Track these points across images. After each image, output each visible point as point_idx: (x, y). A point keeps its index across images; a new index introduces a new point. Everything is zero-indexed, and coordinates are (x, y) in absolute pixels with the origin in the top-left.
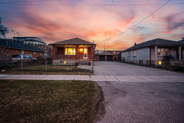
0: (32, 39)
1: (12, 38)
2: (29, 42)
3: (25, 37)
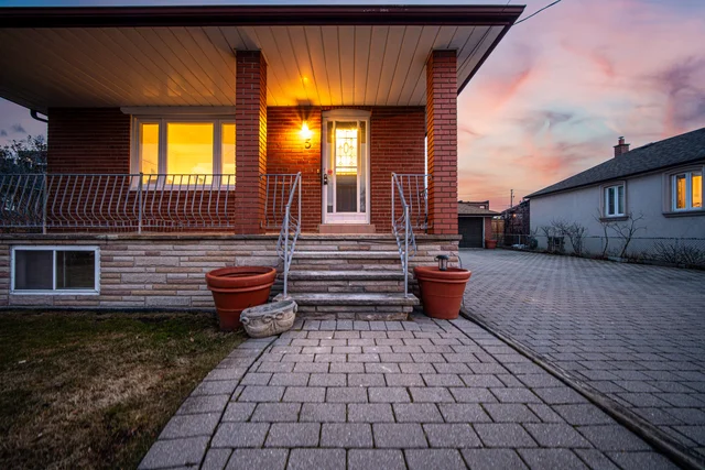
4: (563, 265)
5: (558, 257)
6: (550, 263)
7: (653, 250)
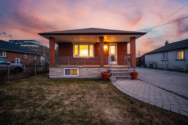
0: (30, 42)
1: (8, 41)
2: (26, 45)
3: (22, 40)
4: (153, 71)
5: (152, 69)
6: (150, 70)
7: (173, 68)
